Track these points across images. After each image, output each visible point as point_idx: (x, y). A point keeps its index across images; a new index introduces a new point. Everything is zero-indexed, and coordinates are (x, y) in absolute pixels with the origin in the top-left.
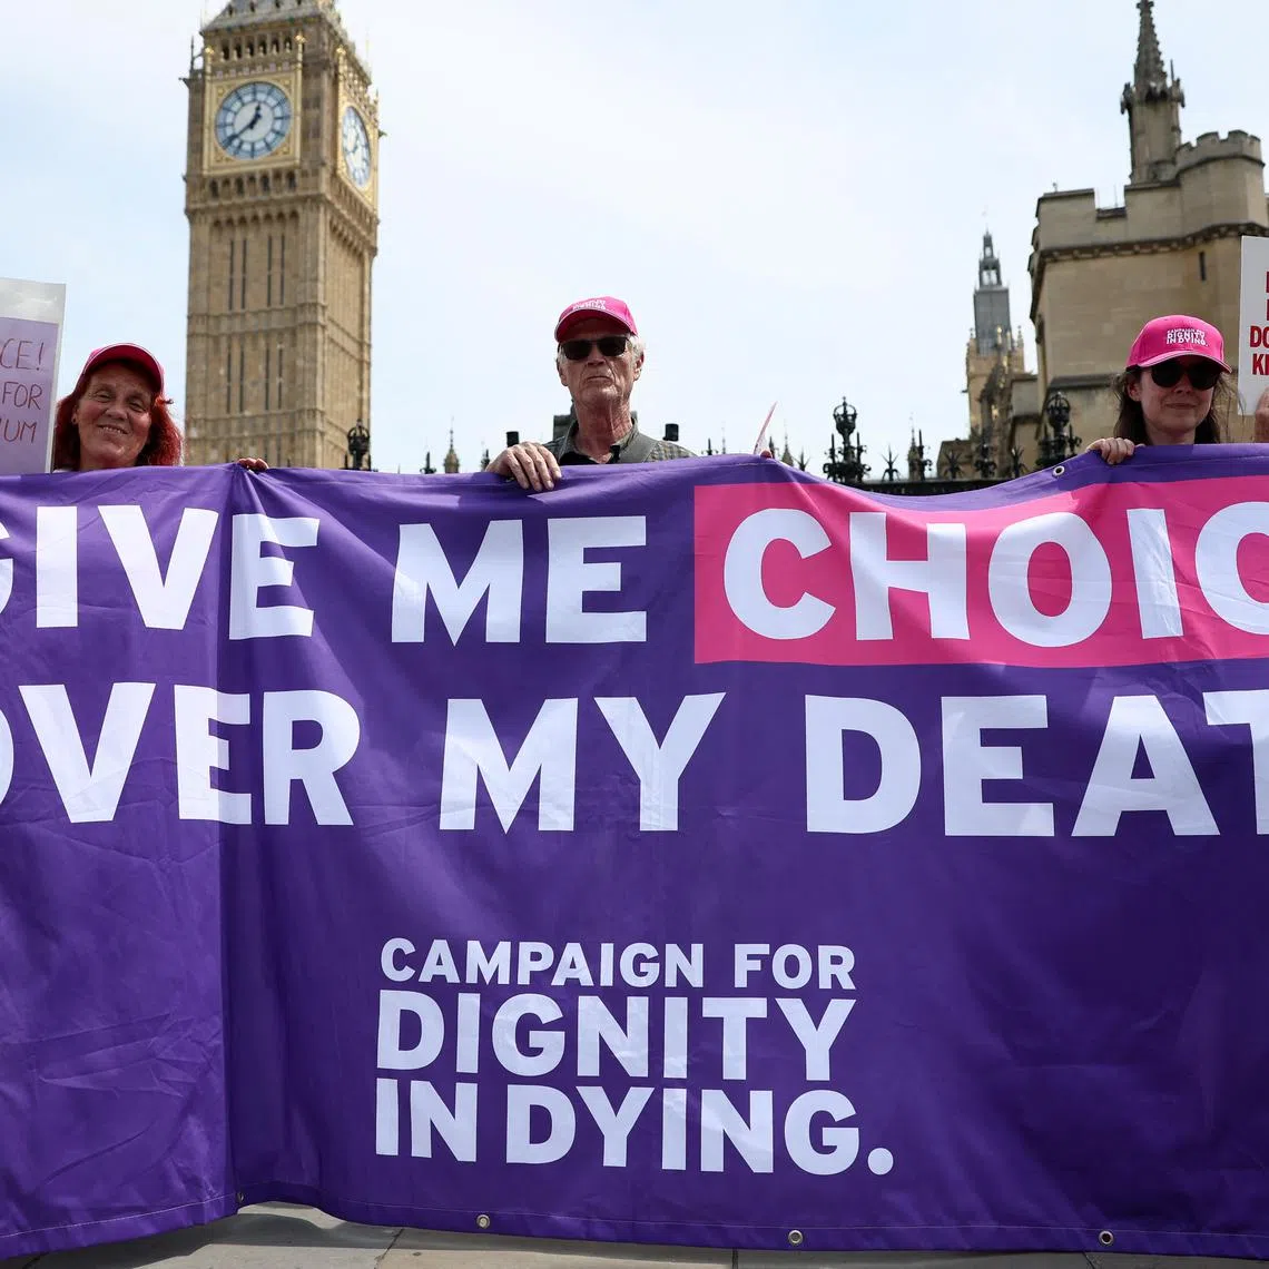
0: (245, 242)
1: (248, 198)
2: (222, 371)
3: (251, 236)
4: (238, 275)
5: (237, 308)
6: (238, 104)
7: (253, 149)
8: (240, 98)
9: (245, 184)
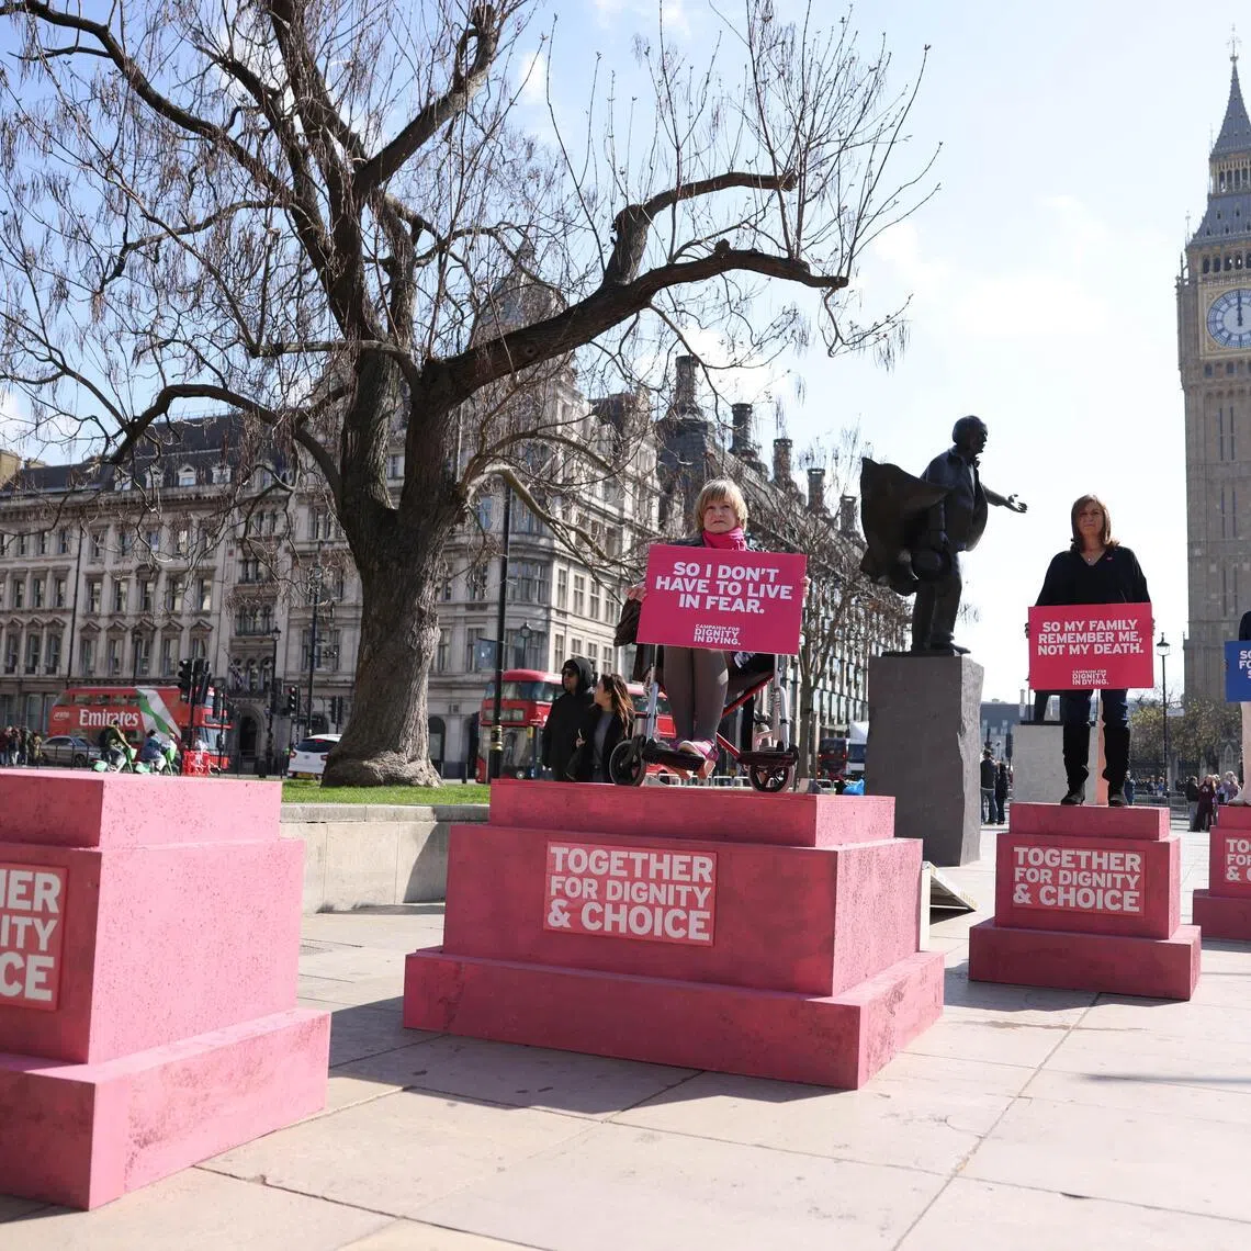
0: (1232, 409)
1: (1236, 376)
2: (1218, 507)
3: (1236, 404)
4: (1227, 435)
5: (1227, 458)
6: (1225, 306)
7: (1240, 340)
8: (1227, 302)
9: (1235, 367)
